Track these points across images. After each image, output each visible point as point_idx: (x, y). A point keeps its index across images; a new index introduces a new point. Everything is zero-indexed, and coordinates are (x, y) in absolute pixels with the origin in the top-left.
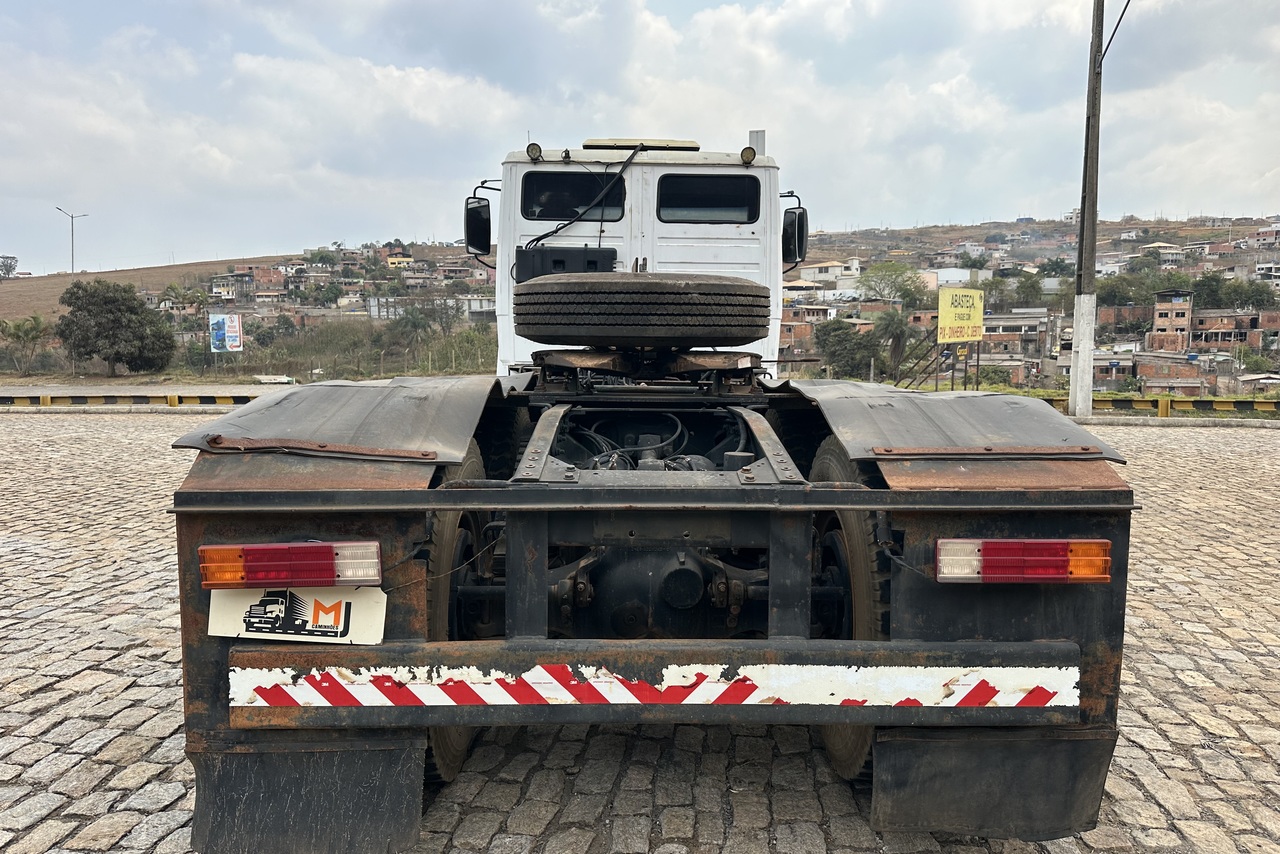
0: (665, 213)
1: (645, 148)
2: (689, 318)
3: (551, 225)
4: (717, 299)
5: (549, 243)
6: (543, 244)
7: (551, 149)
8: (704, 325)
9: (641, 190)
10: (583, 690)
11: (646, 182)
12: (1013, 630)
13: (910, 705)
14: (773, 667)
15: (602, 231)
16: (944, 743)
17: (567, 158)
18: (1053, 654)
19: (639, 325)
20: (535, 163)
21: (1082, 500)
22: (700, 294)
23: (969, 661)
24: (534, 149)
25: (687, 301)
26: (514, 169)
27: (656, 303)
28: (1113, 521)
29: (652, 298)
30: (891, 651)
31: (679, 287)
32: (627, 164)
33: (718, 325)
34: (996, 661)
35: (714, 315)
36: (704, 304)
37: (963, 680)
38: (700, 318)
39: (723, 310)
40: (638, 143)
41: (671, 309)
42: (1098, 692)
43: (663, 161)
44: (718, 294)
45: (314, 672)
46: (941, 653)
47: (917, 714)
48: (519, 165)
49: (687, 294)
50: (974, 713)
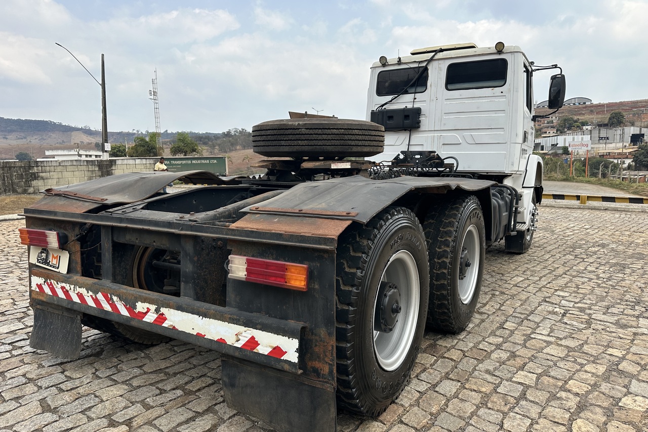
0: (450, 87)
1: (442, 50)
2: (300, 142)
3: (389, 98)
4: (316, 131)
5: (388, 107)
6: (385, 108)
7: (392, 58)
8: (308, 145)
9: (437, 75)
10: (113, 306)
11: (440, 69)
12: (279, 312)
13: (221, 342)
14: (172, 310)
15: (415, 99)
16: (249, 368)
17: (400, 62)
18: (286, 329)
19: (276, 146)
20: (384, 66)
21: (308, 241)
22: (306, 129)
23: (248, 324)
24: (383, 59)
25: (298, 133)
26: (374, 70)
27: (283, 134)
28: (326, 256)
29: (282, 132)
30: (216, 311)
31: (295, 126)
32: (431, 60)
33: (317, 145)
34: (258, 326)
35: (314, 140)
36: (308, 134)
37: (244, 334)
38: (306, 141)
39: (320, 137)
40: (438, 48)
41: (290, 137)
42: (324, 359)
43: (450, 56)
44: (317, 129)
45: (48, 281)
46: (235, 317)
47: (225, 347)
48: (377, 68)
49: (299, 129)
50: (248, 353)
